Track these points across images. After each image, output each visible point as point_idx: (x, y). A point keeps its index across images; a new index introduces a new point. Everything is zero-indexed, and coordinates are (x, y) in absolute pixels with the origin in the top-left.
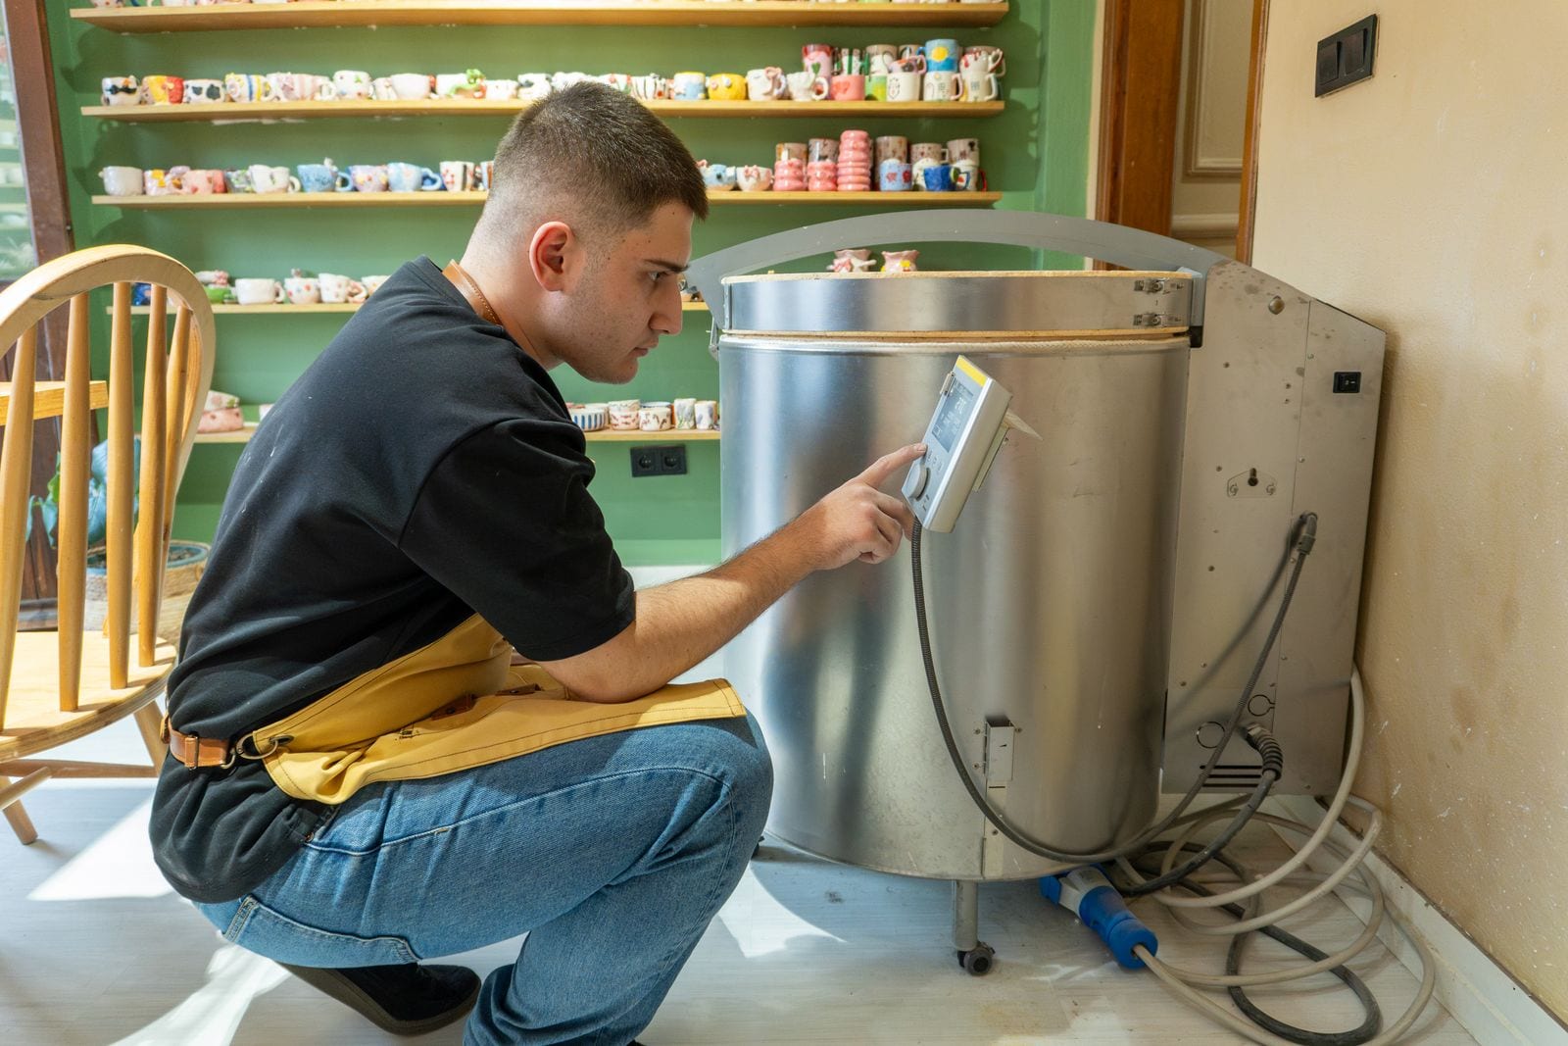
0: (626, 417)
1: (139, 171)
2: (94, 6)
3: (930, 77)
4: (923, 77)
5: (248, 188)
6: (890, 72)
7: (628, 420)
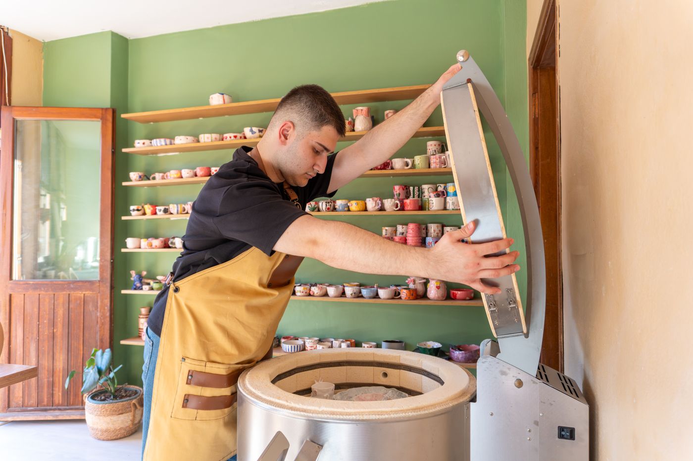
0: (311, 347)
1: (139, 239)
2: (131, 181)
3: (448, 199)
4: (445, 199)
5: (174, 246)
6: (430, 197)
7: (312, 348)
